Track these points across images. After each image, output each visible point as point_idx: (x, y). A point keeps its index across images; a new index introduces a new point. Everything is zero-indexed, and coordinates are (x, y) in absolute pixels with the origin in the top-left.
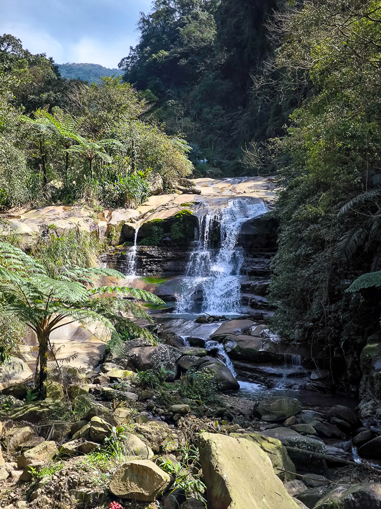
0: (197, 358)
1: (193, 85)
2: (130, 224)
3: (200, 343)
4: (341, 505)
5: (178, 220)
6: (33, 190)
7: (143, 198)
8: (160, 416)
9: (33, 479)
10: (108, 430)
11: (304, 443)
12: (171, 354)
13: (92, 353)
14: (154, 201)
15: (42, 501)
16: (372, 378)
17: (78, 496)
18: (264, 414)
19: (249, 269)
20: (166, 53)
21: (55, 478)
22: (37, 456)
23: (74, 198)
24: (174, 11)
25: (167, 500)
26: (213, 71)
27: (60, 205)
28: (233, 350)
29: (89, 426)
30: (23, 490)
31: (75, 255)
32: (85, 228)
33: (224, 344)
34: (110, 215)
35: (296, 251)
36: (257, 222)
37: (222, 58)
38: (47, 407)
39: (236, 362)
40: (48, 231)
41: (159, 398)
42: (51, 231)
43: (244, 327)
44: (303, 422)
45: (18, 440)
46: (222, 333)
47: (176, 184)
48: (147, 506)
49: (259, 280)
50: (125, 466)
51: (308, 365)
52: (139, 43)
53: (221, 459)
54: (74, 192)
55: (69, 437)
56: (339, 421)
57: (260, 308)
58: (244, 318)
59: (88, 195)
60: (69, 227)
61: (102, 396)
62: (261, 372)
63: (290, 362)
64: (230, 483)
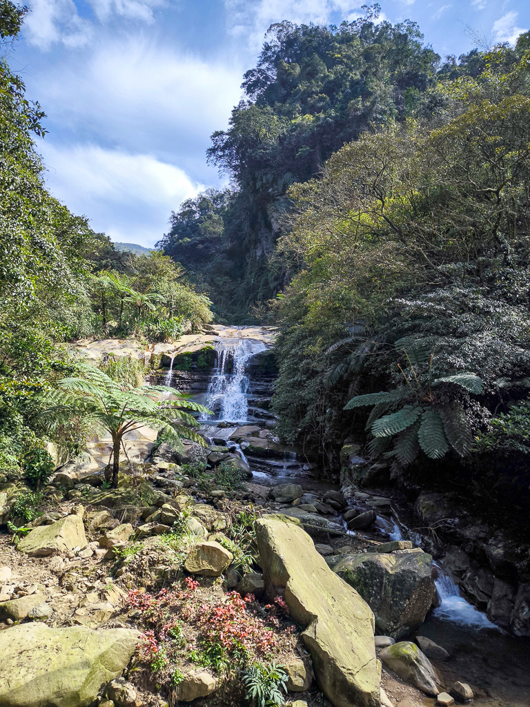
0: (222, 454)
1: (207, 262)
2: (168, 355)
3: (222, 443)
4: (354, 572)
5: (203, 353)
6: (96, 327)
7: (177, 336)
8: (202, 499)
9: (117, 557)
10: (176, 515)
11: (314, 520)
12: (203, 451)
13: (143, 449)
14: (185, 339)
15: (127, 578)
16: (350, 470)
17: (157, 573)
18: (278, 497)
19: (254, 389)
20: (189, 240)
21: (137, 557)
22: (117, 536)
23: (127, 334)
24: (195, 212)
25: (230, 574)
26: (221, 254)
27: (116, 339)
28: (247, 448)
29: (159, 511)
30: (108, 568)
31: (127, 376)
32: (135, 356)
33: (240, 443)
34: (153, 347)
35: (294, 378)
36: (259, 356)
37: (228, 245)
38: (121, 494)
39: (249, 457)
40: (108, 357)
41: (200, 486)
42: (110, 357)
43: (253, 430)
44: (306, 503)
45: (98, 522)
46: (237, 435)
47: (200, 328)
48: (215, 580)
49: (261, 397)
50: (198, 547)
51: (301, 459)
52: (170, 232)
53: (277, 541)
54: (127, 330)
55: (143, 520)
56: (333, 502)
57: (261, 417)
58: (252, 425)
59: (137, 333)
60: (124, 355)
61: (155, 483)
62: (268, 465)
63: (288, 457)
64: (287, 562)
